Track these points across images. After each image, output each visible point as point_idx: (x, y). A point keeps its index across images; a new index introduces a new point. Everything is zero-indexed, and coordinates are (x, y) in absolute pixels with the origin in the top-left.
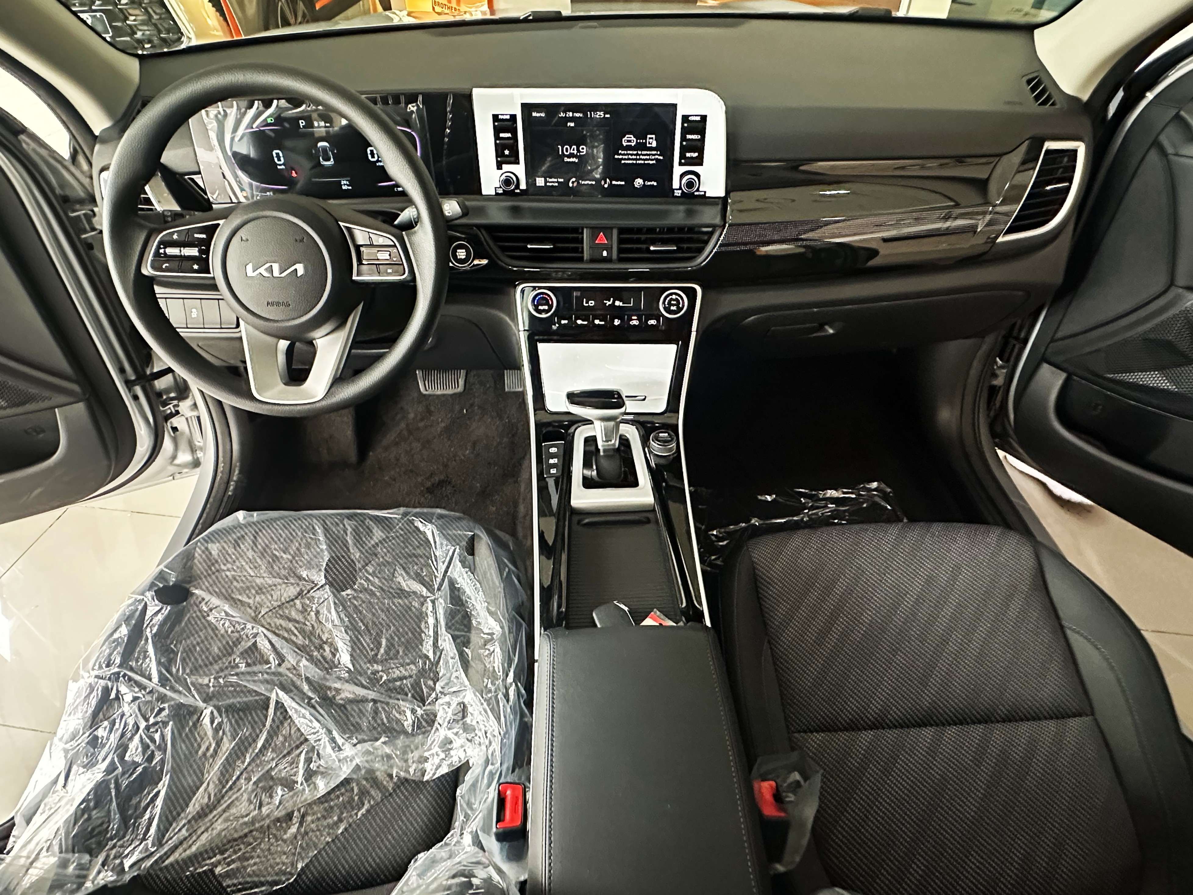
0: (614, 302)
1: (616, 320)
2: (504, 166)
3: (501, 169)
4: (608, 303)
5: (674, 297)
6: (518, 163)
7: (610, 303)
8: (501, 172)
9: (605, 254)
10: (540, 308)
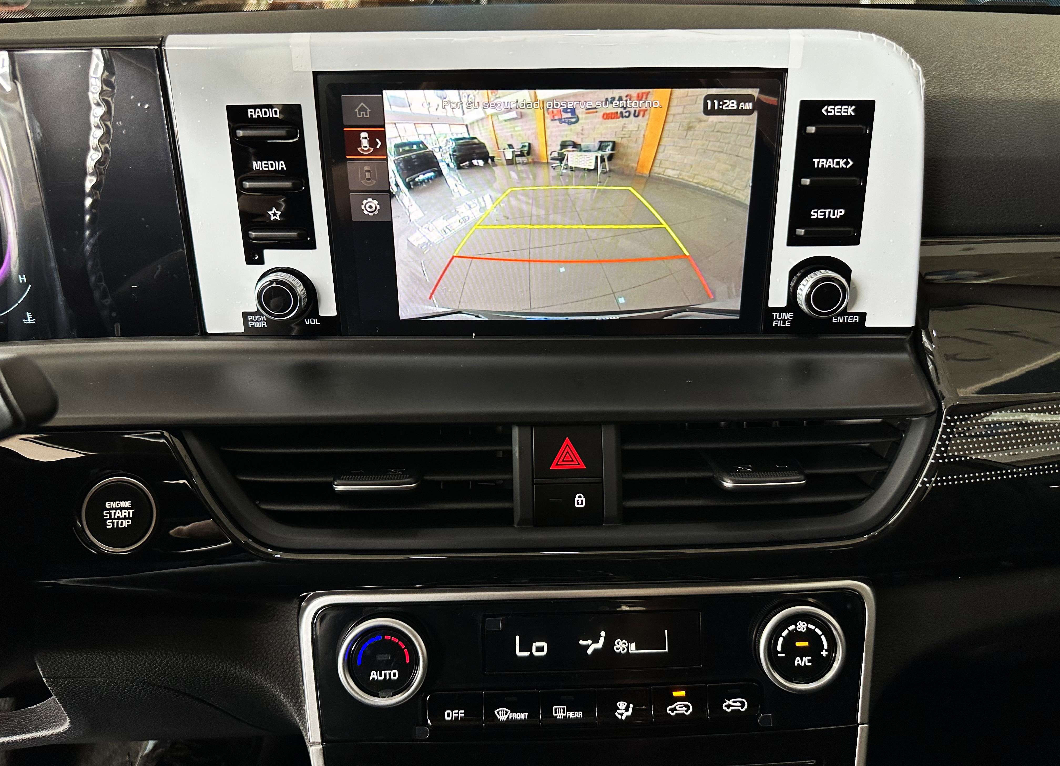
0: (609, 643)
1: (622, 705)
2: (266, 252)
3: (261, 261)
4: (593, 647)
5: (802, 627)
6: (312, 245)
7: (599, 645)
8: (260, 270)
9: (580, 500)
10: (374, 675)
